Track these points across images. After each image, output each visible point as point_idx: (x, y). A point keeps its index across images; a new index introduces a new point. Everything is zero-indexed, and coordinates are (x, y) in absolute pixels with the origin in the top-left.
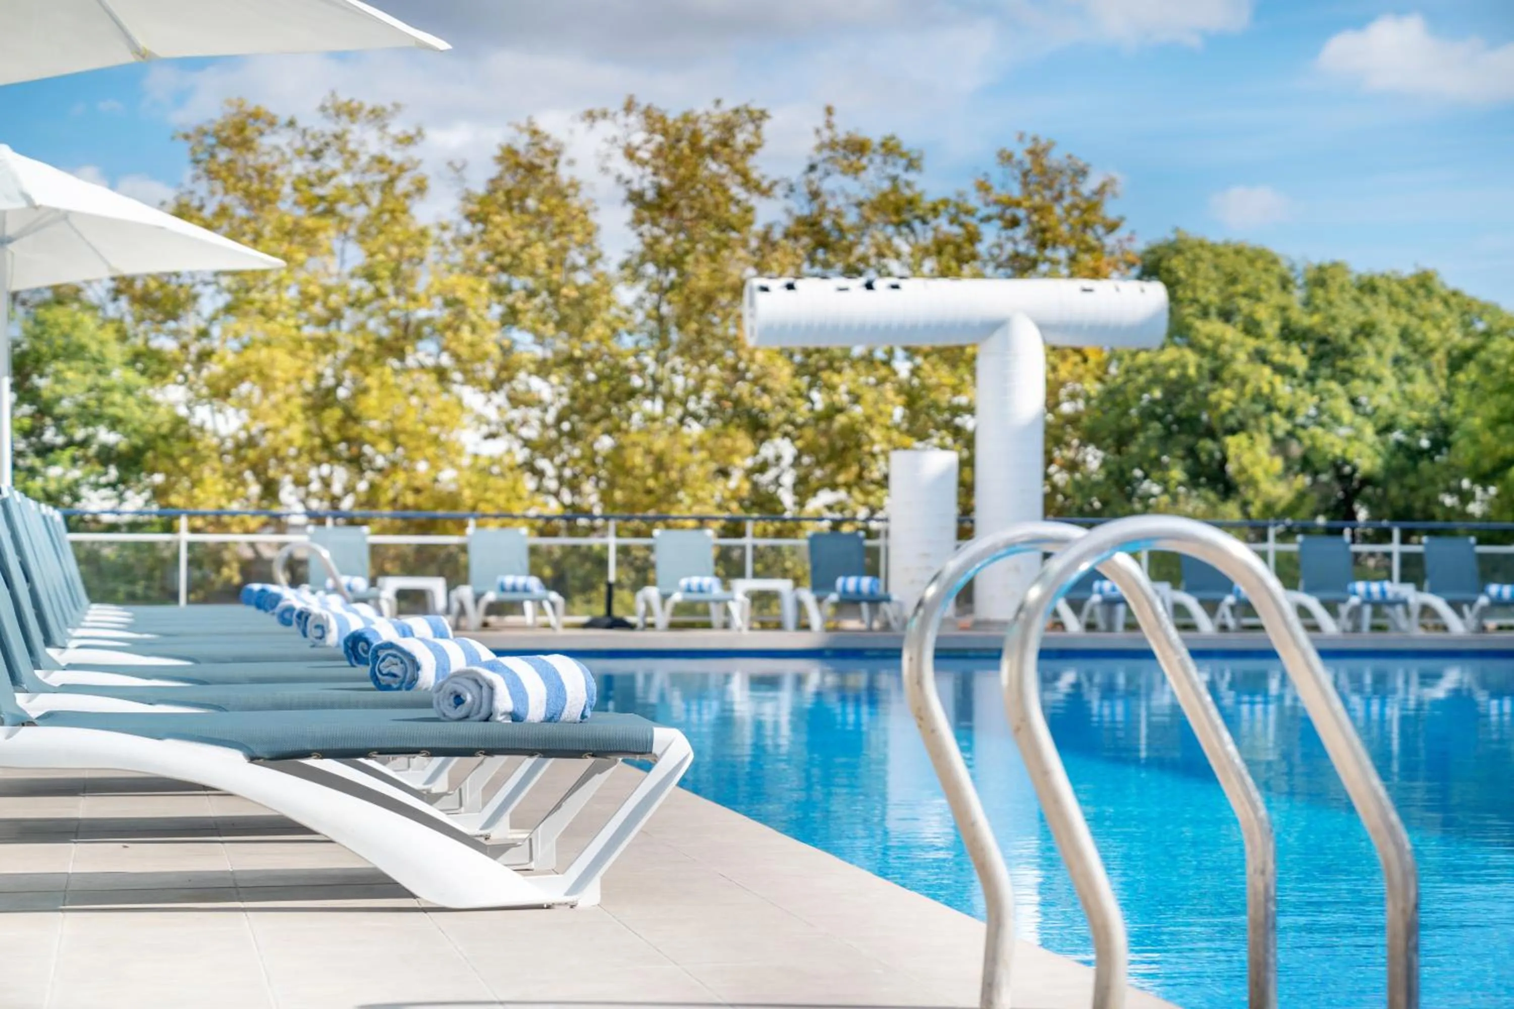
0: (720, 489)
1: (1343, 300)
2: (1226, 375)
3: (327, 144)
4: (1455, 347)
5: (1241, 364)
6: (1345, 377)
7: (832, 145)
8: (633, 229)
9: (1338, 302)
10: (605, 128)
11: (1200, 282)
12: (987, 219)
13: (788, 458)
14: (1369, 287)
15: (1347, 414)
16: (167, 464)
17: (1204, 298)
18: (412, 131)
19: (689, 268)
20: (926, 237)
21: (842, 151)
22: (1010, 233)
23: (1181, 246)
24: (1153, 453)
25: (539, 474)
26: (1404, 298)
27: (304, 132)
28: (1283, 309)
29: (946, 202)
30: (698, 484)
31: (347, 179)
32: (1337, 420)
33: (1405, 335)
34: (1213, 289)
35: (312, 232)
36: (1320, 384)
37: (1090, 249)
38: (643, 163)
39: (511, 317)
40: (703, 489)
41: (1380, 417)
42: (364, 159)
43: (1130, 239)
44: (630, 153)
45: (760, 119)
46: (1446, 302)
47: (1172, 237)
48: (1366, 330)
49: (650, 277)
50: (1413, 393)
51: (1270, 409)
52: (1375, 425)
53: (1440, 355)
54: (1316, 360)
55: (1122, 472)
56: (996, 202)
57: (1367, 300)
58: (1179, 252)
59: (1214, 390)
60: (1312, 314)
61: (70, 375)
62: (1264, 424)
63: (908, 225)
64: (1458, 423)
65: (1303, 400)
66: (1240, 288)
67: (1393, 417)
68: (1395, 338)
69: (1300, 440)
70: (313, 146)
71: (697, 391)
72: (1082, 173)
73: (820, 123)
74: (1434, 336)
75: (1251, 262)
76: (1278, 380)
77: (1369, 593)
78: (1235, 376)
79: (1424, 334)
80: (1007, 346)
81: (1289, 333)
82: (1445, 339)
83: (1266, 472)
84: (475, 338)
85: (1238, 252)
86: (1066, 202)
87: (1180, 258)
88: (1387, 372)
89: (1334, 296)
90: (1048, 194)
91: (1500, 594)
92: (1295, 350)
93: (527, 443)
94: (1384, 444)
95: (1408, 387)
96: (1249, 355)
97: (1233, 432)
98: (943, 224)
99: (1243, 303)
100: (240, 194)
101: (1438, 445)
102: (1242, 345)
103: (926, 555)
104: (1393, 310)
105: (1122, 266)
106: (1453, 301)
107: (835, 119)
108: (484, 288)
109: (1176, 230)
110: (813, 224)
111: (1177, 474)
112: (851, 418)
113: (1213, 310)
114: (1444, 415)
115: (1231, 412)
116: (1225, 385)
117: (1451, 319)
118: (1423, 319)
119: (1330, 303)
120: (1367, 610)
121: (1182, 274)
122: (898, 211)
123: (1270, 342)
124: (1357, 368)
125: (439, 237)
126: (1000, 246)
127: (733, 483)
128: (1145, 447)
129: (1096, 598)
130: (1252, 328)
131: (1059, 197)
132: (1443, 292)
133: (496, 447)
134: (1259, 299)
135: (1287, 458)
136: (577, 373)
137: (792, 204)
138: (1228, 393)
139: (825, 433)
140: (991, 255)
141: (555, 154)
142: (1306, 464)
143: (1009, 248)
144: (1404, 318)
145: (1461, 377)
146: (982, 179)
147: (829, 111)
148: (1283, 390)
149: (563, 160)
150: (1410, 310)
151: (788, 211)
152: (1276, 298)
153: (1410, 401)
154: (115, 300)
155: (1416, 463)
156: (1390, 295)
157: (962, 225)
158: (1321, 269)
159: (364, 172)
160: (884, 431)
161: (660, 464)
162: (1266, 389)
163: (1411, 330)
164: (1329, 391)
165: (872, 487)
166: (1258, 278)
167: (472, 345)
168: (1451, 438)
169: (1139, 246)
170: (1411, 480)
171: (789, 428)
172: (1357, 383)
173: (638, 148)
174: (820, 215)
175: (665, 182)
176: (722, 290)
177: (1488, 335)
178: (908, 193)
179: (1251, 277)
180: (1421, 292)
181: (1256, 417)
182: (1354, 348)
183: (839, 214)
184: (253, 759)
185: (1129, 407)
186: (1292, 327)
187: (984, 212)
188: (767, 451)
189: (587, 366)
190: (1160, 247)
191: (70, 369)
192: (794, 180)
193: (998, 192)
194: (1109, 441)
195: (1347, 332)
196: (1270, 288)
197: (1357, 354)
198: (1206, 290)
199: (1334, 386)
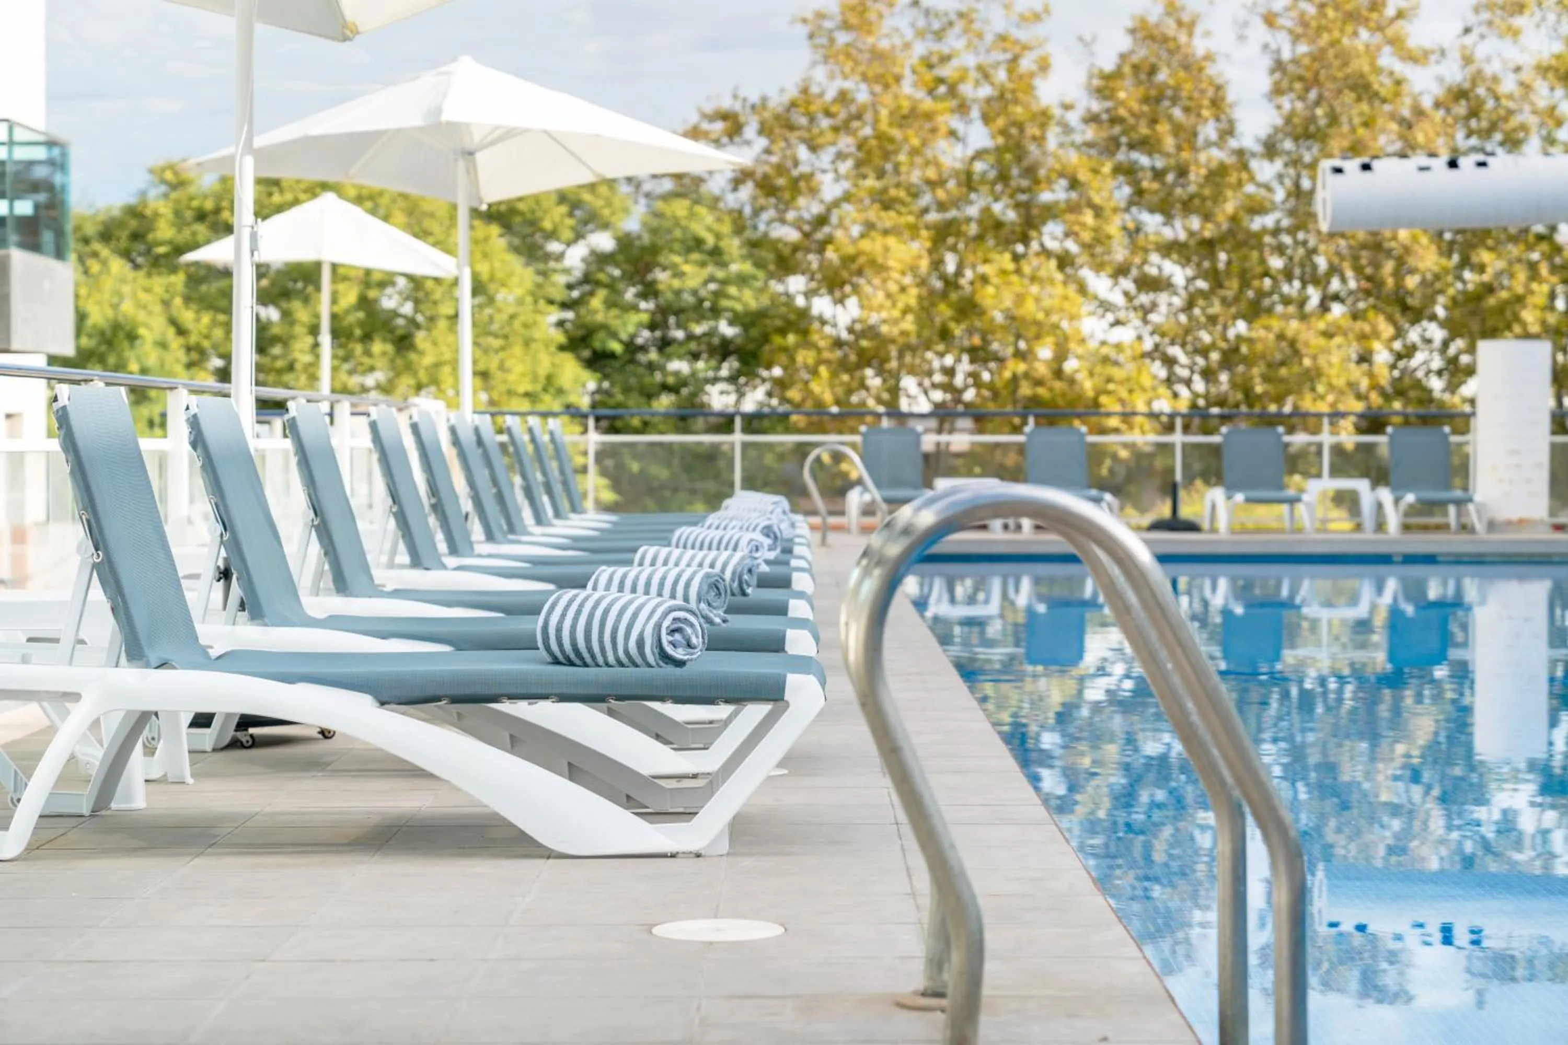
3: (951, 24)
7: (1490, 5)
8: (1270, 100)
13: (1436, 342)
16: (783, 358)
18: (1039, 8)
25: (1170, 362)
27: (927, 13)
31: (970, 61)
35: (929, 116)
38: (1283, 30)
39: (1138, 197)
42: (989, 38)
44: (1270, 20)
49: (1288, 153)
61: (686, 268)
70: (936, 26)
84: (1098, 222)
93: (1156, 329)
100: (857, 78)
103: (1516, 452)
108: (1107, 168)
110: (1466, 93)
125: (1062, 117)
136: (1209, 256)
139: (1474, 315)
141: (1190, 26)
149: (1199, 30)
151: (1440, 79)
154: (735, 189)
159: (988, 51)
160: (1538, 313)
161: (1292, 350)
167: (1095, 229)
173: (1279, 15)
174: (1475, 82)
183: (1495, 79)
188: (1415, 334)
189: (1219, 247)
191: (687, 262)
192: (1446, 45)
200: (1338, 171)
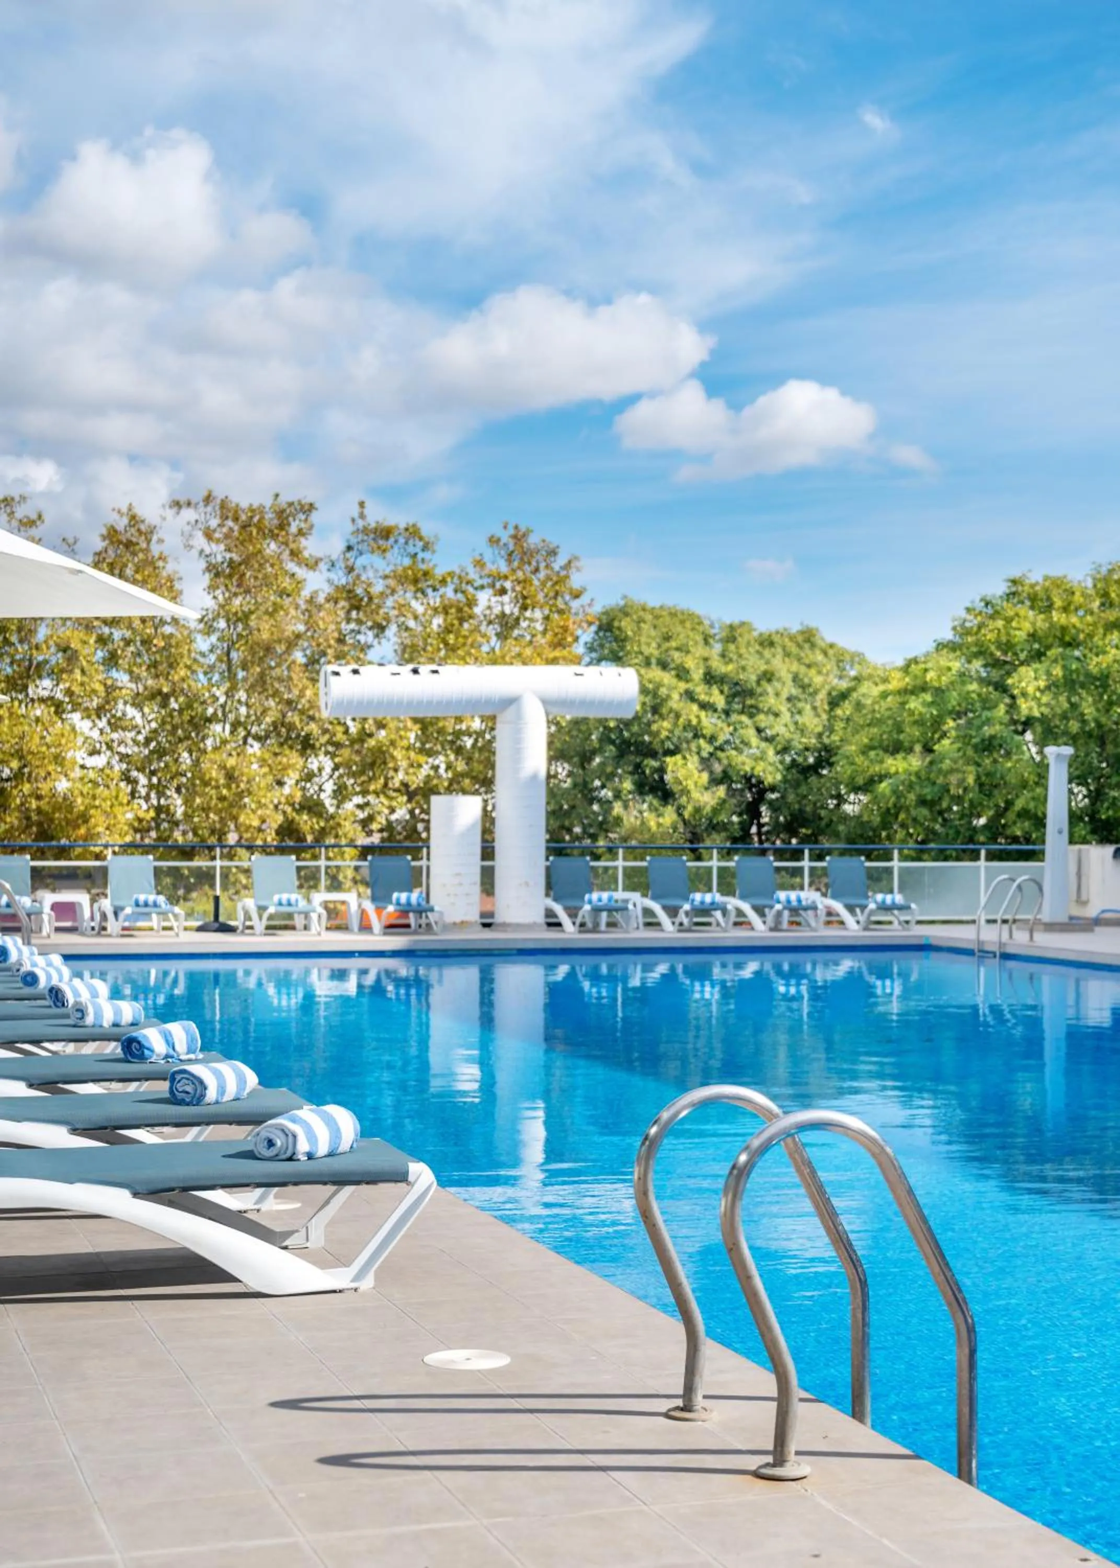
0: (277, 795)
1: (750, 653)
2: (664, 711)
4: (833, 688)
5: (675, 702)
6: (752, 711)
7: (365, 531)
8: (209, 592)
9: (746, 656)
10: (189, 515)
11: (643, 639)
12: (482, 587)
13: (328, 769)
14: (767, 642)
15: (754, 740)
17: (647, 651)
18: (34, 516)
19: (252, 624)
20: (434, 599)
21: (372, 536)
22: (498, 598)
23: (629, 610)
24: (609, 769)
25: (133, 782)
26: (794, 649)
28: (706, 659)
29: (451, 574)
30: (262, 793)
32: (747, 744)
33: (796, 678)
34: (654, 645)
36: (734, 717)
37: (561, 612)
38: (218, 541)
39: (112, 660)
40: (265, 796)
41: (779, 743)
43: (590, 605)
44: (209, 535)
45: (310, 510)
46: (825, 653)
47: (622, 603)
48: (768, 677)
49: (221, 630)
50: (804, 725)
51: (696, 736)
52: (775, 748)
53: (822, 695)
54: (730, 699)
55: (585, 784)
56: (489, 576)
57: (767, 653)
58: (627, 614)
59: (654, 722)
60: (727, 663)
62: (694, 749)
63: (423, 593)
64: (838, 748)
65: (722, 729)
66: (674, 644)
67: (789, 741)
68: (789, 683)
69: (719, 760)
71: (259, 721)
72: (553, 553)
73: (356, 515)
74: (818, 680)
75: (682, 622)
76: (703, 714)
77: (789, 901)
78: (671, 710)
79: (811, 679)
80: (519, 716)
81: (710, 678)
82: (825, 682)
83: (696, 784)
84: (85, 679)
85: (673, 615)
86: (542, 575)
87: (628, 619)
88: (783, 708)
89: (743, 651)
90: (527, 568)
91: (884, 902)
92: (715, 691)
93: (124, 757)
94: (782, 762)
95: (797, 717)
96: (681, 695)
97: (671, 753)
98: (449, 591)
99: (676, 655)
101: (821, 762)
102: (675, 688)
103: (458, 874)
104: (787, 659)
105: (585, 625)
106: (831, 652)
107: (366, 511)
108: (91, 639)
109: (625, 597)
110: (350, 591)
111: (628, 785)
112: (378, 741)
113: (653, 661)
114: (826, 741)
115: (668, 738)
116: (662, 717)
117: (830, 666)
118: (809, 666)
119: (740, 656)
120: (786, 913)
121: (630, 633)
122: (416, 581)
123: (696, 685)
124: (761, 705)
126: (489, 608)
127: (287, 790)
128: (602, 764)
129: (587, 907)
130: (682, 673)
131: (537, 570)
132: (823, 645)
133: (99, 761)
134: (688, 652)
135: (711, 773)
136: (164, 704)
137: (332, 575)
138: (666, 724)
139: (358, 752)
140: (485, 616)
141: (148, 534)
142: (724, 778)
143: (497, 610)
144: (795, 667)
145: (839, 712)
146: (478, 558)
147: (362, 504)
148: (709, 722)
149: (155, 538)
150: (799, 659)
151: (330, 582)
152: (700, 651)
153: (802, 731)
155: (806, 778)
156: (784, 648)
157: (463, 592)
158: (732, 627)
160: (404, 752)
161: (230, 777)
162: (694, 722)
163: (801, 676)
164: (741, 722)
165: (394, 794)
166: (688, 637)
167: (82, 684)
168: (833, 759)
169: (597, 609)
170: (803, 790)
171: (330, 749)
172: (761, 717)
173: (214, 531)
174: (354, 584)
175: (236, 557)
176: (279, 641)
177: (858, 679)
178: (424, 567)
179: (682, 634)
180: (807, 646)
181: (688, 742)
182: (759, 690)
183: (369, 584)
184: (136, 1195)
185: (591, 734)
186: (713, 673)
187: (479, 582)
188: (313, 763)
189: (172, 700)
190: (612, 610)
192: (334, 557)
193: (491, 567)
194: (576, 759)
195: (754, 678)
196: (696, 643)
197: (761, 695)
198: (648, 645)
199: (744, 718)
200: (336, 674)
